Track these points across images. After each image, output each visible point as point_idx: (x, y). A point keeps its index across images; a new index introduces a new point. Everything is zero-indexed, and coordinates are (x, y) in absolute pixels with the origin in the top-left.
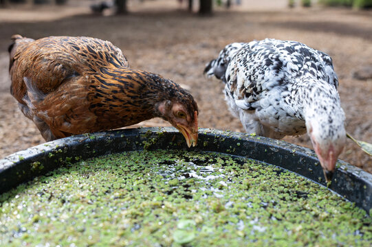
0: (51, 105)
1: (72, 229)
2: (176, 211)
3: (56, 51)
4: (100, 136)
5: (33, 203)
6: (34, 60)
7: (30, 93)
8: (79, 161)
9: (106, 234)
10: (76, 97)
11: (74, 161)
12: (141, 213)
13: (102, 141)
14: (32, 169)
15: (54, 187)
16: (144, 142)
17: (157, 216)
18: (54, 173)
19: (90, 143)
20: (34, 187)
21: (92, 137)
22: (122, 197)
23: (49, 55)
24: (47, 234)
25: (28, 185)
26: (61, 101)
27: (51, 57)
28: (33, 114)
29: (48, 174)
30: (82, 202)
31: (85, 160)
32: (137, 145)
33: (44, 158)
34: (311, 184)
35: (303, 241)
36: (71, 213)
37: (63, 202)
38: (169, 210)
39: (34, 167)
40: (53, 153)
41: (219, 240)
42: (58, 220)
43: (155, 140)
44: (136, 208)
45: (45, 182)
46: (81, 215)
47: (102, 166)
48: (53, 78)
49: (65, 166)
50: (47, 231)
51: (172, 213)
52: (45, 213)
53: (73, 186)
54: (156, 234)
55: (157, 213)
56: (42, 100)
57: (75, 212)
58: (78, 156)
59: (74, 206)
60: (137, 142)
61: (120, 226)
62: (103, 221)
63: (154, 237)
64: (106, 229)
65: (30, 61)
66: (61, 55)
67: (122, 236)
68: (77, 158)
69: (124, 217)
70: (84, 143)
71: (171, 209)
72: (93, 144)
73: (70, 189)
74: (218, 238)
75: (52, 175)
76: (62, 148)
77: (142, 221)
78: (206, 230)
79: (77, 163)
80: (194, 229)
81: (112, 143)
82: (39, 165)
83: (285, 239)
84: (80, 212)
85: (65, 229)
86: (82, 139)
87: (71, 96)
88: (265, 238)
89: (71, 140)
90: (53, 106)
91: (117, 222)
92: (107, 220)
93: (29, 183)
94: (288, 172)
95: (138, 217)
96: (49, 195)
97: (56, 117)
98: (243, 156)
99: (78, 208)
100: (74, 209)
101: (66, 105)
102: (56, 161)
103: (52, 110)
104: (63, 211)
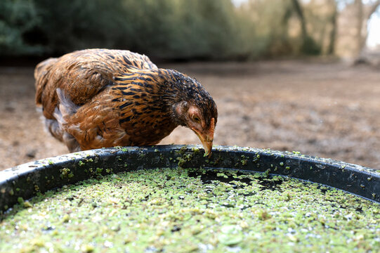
0: (84, 117)
1: (106, 228)
2: (219, 217)
3: (93, 60)
4: (132, 149)
5: (62, 207)
6: (70, 69)
7: (61, 107)
8: (110, 174)
9: (144, 234)
10: (108, 108)
11: (104, 174)
12: (180, 218)
13: (134, 154)
14: (61, 176)
15: (84, 194)
16: (178, 158)
17: (199, 221)
18: (84, 182)
19: (121, 155)
20: (63, 193)
21: (125, 149)
22: (159, 204)
23: (86, 63)
24: (78, 232)
25: (57, 191)
26: (94, 112)
27: (89, 66)
28: (63, 131)
29: (77, 184)
30: (115, 207)
31: (116, 173)
32: (171, 161)
33: (74, 165)
34: (362, 201)
35: (364, 248)
36: (104, 216)
37: (95, 207)
38: (210, 216)
39: (63, 173)
40: (84, 161)
41: (269, 243)
42: (90, 221)
43: (190, 157)
44: (175, 213)
45: (75, 190)
46: (115, 217)
47: (134, 179)
48: (90, 87)
49: (95, 177)
50: (79, 230)
51: (214, 219)
52: (75, 215)
53: (104, 194)
54: (199, 236)
55: (198, 219)
56: (75, 112)
57: (108, 215)
58: (109, 168)
59: (107, 210)
60: (171, 159)
61: (158, 227)
62: (140, 223)
63: (196, 238)
64: (143, 229)
65: (65, 70)
66: (98, 64)
67: (161, 235)
68: (108, 171)
69: (162, 220)
70: (115, 154)
71: (213, 214)
72: (125, 156)
73: (102, 196)
74: (268, 241)
75: (82, 184)
76: (93, 158)
77: (182, 224)
78: (253, 235)
79: (108, 176)
80: (241, 233)
81: (145, 157)
82: (69, 172)
83: (343, 246)
84: (113, 215)
85: (98, 229)
86: (114, 151)
87: (104, 107)
88: (320, 244)
89: (102, 152)
90: (85, 119)
91: (155, 224)
92: (145, 222)
93: (58, 190)
94: (335, 190)
95: (178, 221)
96: (79, 200)
97: (89, 131)
98: (285, 175)
99: (110, 211)
100: (107, 212)
101: (98, 117)
102: (86, 171)
103: (85, 123)
104: (95, 214)
